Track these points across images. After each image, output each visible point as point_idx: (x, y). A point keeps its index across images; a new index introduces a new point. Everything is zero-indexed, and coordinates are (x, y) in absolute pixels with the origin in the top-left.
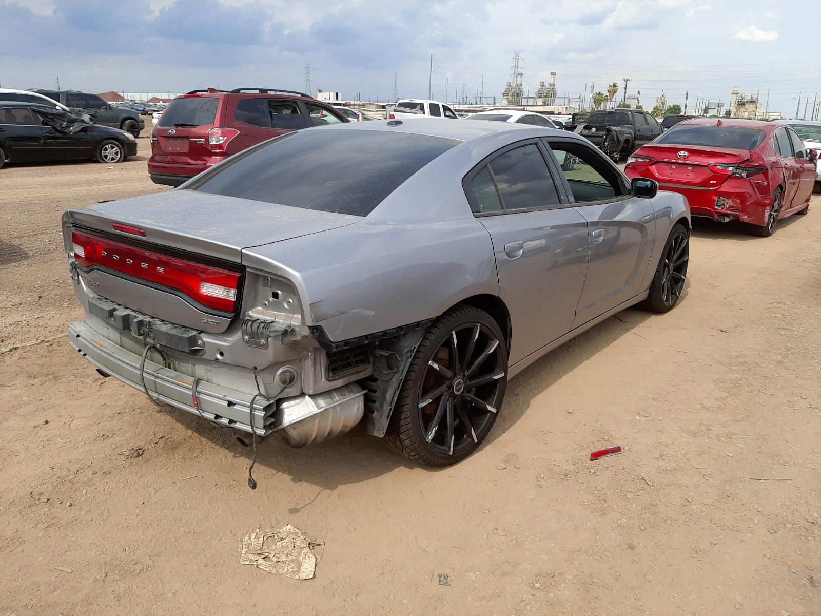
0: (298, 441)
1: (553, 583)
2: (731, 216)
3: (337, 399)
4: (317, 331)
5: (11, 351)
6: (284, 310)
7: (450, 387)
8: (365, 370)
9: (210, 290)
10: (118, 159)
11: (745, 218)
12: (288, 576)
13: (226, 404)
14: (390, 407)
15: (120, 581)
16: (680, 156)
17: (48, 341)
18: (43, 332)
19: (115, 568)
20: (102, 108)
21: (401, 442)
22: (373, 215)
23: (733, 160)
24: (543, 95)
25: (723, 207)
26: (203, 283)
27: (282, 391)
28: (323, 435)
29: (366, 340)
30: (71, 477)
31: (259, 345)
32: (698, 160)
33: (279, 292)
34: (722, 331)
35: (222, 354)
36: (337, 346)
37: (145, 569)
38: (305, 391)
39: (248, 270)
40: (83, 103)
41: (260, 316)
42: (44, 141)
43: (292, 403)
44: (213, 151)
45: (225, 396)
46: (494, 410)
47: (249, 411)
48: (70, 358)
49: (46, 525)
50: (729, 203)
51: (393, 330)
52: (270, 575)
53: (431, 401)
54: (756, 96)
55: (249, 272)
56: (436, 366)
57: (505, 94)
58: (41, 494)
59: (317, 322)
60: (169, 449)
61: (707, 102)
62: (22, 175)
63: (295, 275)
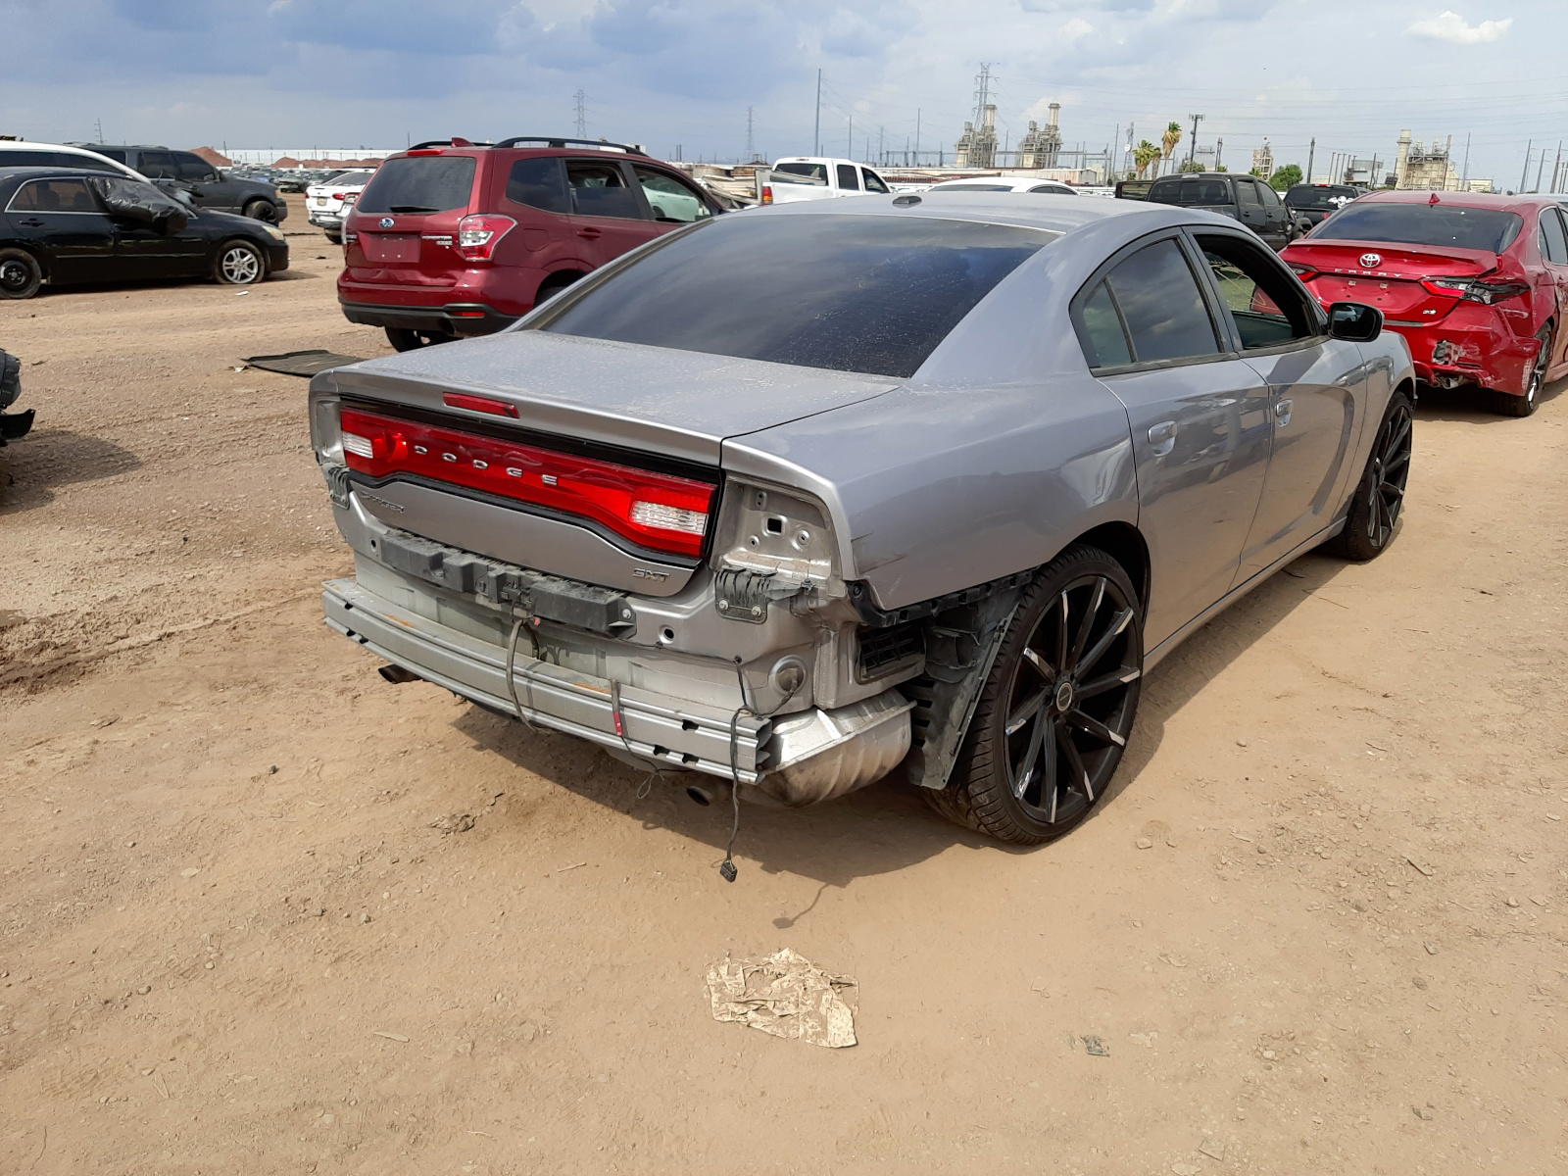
0: (804, 794)
1: (1297, 1050)
2: (1461, 377)
3: (871, 718)
4: (860, 589)
5: (160, 639)
6: (792, 552)
7: (1051, 697)
8: (914, 664)
9: (652, 515)
10: (253, 276)
11: (1489, 381)
12: (809, 1041)
13: (679, 726)
14: (960, 733)
15: (502, 1054)
16: (1365, 262)
17: (227, 621)
18: (211, 605)
19: (486, 1031)
20: (205, 178)
21: (968, 798)
22: (923, 373)
23: (1465, 271)
24: (1034, 148)
25: (1447, 359)
26: (640, 502)
27: (785, 701)
28: (845, 784)
29: (934, 607)
30: (353, 869)
31: (749, 618)
32: (1401, 271)
33: (784, 519)
34: (1483, 592)
35: (669, 634)
36: (890, 618)
37: (542, 1033)
38: (820, 702)
39: (730, 477)
40: (169, 168)
41: (745, 565)
42: (115, 242)
43: (795, 723)
44: (468, 259)
45: (678, 712)
46: (1120, 740)
47: (730, 739)
48: (279, 652)
49: (331, 957)
50: (1458, 352)
51: (976, 589)
52: (775, 1038)
53: (1024, 722)
54: (1444, 148)
55: (731, 481)
56: (1034, 657)
57: (962, 145)
58: (305, 901)
59: (862, 573)
60: (519, 816)
61: (1352, 158)
62: (78, 309)
63: (824, 487)
